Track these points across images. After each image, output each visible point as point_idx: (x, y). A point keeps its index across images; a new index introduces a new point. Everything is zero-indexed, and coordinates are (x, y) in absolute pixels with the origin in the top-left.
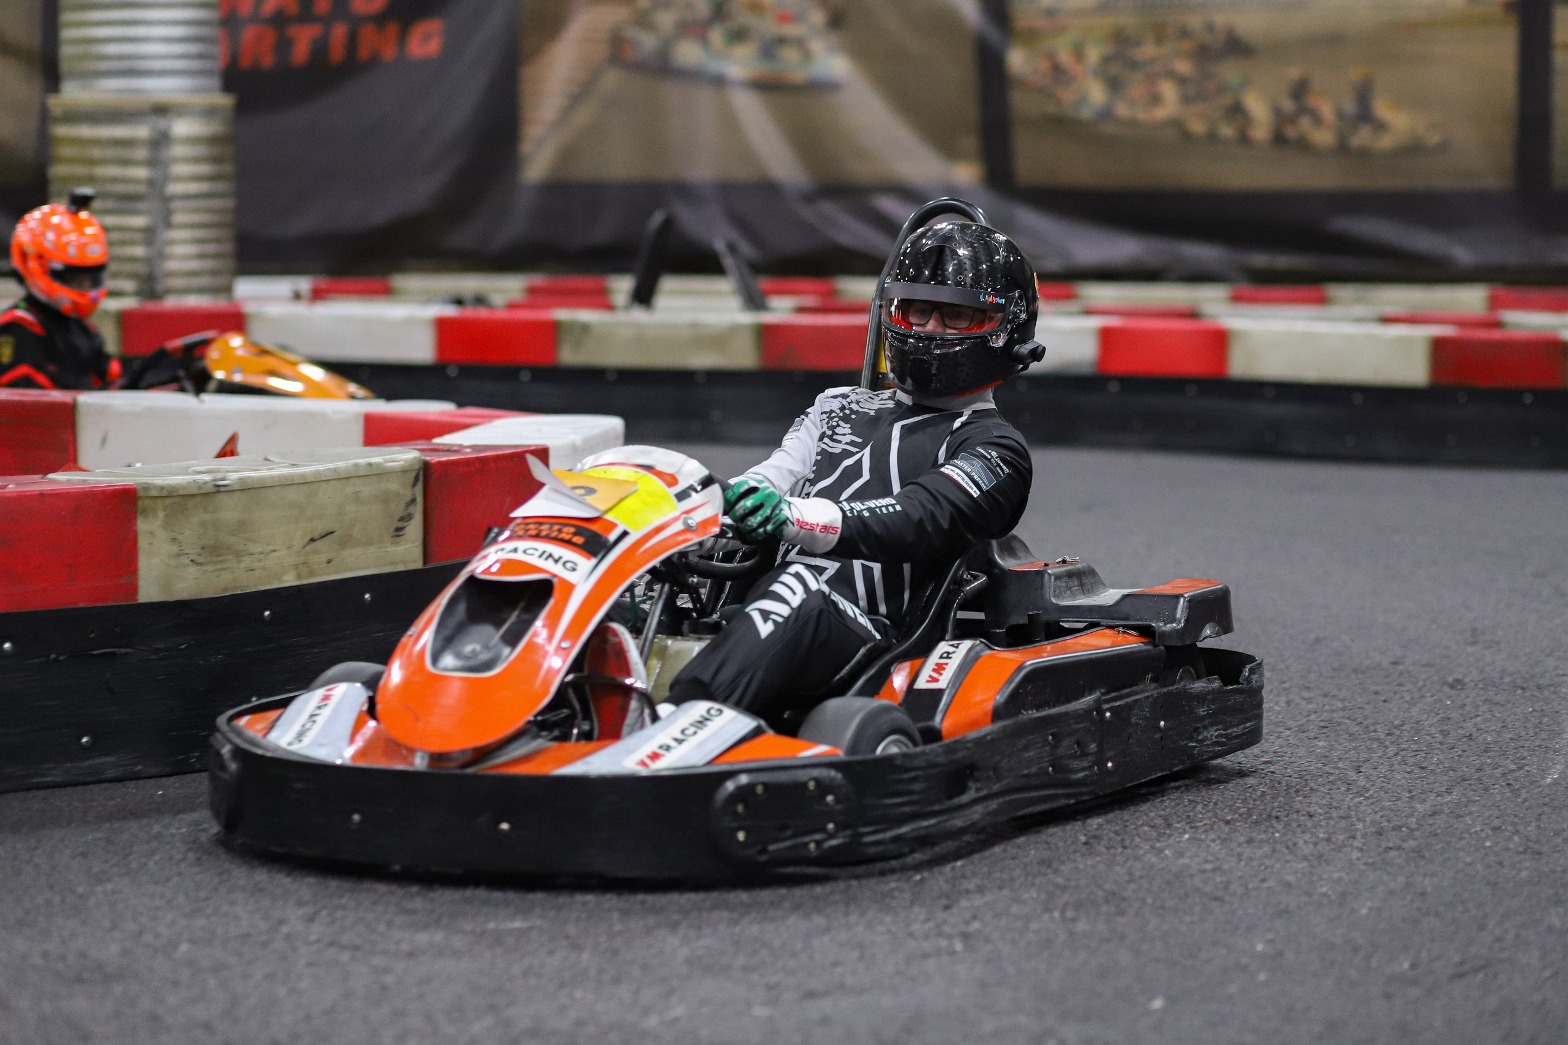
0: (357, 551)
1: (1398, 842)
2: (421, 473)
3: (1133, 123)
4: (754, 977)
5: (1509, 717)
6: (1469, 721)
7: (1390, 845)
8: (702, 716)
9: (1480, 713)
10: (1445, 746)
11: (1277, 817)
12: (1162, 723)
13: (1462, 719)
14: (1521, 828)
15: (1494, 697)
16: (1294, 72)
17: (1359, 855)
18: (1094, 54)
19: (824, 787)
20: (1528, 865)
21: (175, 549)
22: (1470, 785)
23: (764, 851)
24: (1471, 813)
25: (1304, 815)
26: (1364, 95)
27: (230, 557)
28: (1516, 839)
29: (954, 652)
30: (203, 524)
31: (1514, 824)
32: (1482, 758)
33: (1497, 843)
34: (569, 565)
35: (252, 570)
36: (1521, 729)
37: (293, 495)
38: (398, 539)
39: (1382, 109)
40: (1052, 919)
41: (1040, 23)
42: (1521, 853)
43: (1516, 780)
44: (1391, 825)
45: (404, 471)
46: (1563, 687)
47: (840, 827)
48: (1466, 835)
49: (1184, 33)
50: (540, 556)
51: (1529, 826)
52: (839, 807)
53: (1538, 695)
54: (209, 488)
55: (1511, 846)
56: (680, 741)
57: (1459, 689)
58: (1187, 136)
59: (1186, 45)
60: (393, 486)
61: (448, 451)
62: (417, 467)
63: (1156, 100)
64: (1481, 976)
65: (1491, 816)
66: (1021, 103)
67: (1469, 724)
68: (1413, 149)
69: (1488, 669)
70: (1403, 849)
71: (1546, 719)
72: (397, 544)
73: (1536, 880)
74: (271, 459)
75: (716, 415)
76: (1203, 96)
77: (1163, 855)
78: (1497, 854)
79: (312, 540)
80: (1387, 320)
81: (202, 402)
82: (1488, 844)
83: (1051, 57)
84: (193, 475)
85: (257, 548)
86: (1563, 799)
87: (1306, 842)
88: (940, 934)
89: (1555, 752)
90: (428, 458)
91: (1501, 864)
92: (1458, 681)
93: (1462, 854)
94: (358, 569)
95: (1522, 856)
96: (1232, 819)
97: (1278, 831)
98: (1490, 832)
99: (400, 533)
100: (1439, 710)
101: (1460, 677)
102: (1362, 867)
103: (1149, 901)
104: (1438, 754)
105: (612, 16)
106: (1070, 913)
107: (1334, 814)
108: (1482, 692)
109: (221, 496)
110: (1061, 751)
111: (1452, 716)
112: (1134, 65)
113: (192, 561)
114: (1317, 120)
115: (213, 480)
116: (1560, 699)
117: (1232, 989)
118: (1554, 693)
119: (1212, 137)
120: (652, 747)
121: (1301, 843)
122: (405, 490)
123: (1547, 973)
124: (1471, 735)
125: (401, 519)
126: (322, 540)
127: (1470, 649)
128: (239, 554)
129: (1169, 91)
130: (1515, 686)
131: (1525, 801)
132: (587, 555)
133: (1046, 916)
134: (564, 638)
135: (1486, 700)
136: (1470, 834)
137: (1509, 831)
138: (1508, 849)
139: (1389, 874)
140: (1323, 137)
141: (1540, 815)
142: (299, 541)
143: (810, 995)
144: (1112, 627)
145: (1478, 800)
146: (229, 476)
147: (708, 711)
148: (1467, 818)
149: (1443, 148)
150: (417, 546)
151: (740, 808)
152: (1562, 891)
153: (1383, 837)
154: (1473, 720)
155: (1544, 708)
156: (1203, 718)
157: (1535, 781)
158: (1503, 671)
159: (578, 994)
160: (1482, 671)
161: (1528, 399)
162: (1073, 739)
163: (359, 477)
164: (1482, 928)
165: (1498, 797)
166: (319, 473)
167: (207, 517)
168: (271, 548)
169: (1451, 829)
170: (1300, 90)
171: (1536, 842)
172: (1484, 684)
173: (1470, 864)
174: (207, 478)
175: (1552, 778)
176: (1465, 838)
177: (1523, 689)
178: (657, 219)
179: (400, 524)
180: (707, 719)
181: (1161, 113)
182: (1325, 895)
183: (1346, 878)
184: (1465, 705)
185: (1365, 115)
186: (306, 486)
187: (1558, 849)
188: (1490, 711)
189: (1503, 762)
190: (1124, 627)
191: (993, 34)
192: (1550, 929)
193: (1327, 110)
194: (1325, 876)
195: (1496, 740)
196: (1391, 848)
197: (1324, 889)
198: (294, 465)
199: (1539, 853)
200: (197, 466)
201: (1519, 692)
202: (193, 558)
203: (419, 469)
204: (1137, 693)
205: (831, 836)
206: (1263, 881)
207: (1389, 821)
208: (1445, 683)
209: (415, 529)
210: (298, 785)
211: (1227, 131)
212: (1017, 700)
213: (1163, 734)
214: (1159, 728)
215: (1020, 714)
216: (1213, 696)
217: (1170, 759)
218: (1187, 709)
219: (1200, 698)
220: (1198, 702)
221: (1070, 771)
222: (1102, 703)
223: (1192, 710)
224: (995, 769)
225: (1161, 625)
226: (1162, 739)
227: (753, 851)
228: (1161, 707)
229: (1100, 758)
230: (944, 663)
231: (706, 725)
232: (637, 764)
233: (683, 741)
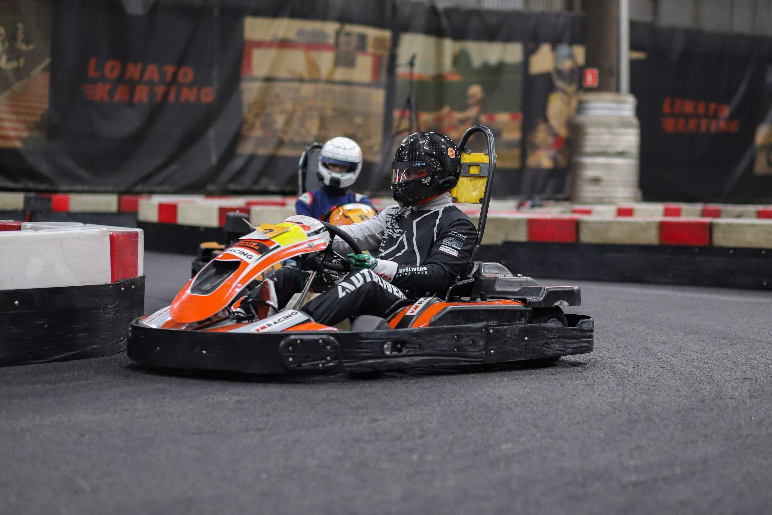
8: (289, 315)
12: (526, 338)
19: (326, 342)
23: (299, 366)
29: (423, 302)
34: (249, 257)
47: (333, 359)
50: (239, 253)
52: (332, 351)
56: (275, 323)
110: (462, 342)
120: (264, 325)
132: (258, 253)
134: (239, 283)
144: (510, 299)
147: (292, 314)
151: (291, 348)
156: (551, 339)
162: (469, 338)
180: (290, 316)
190: (515, 299)
204: (514, 325)
205: (329, 362)
210: (142, 337)
212: (442, 320)
213: (526, 343)
214: (524, 340)
215: (443, 325)
216: (557, 330)
217: (530, 353)
218: (541, 334)
219: (550, 330)
220: (548, 332)
221: (468, 352)
222: (489, 326)
223: (544, 335)
224: (419, 345)
225: (531, 299)
226: (526, 345)
227: (295, 365)
228: (525, 332)
229: (486, 348)
230: (419, 306)
231: (288, 318)
232: (256, 330)
233: (277, 323)
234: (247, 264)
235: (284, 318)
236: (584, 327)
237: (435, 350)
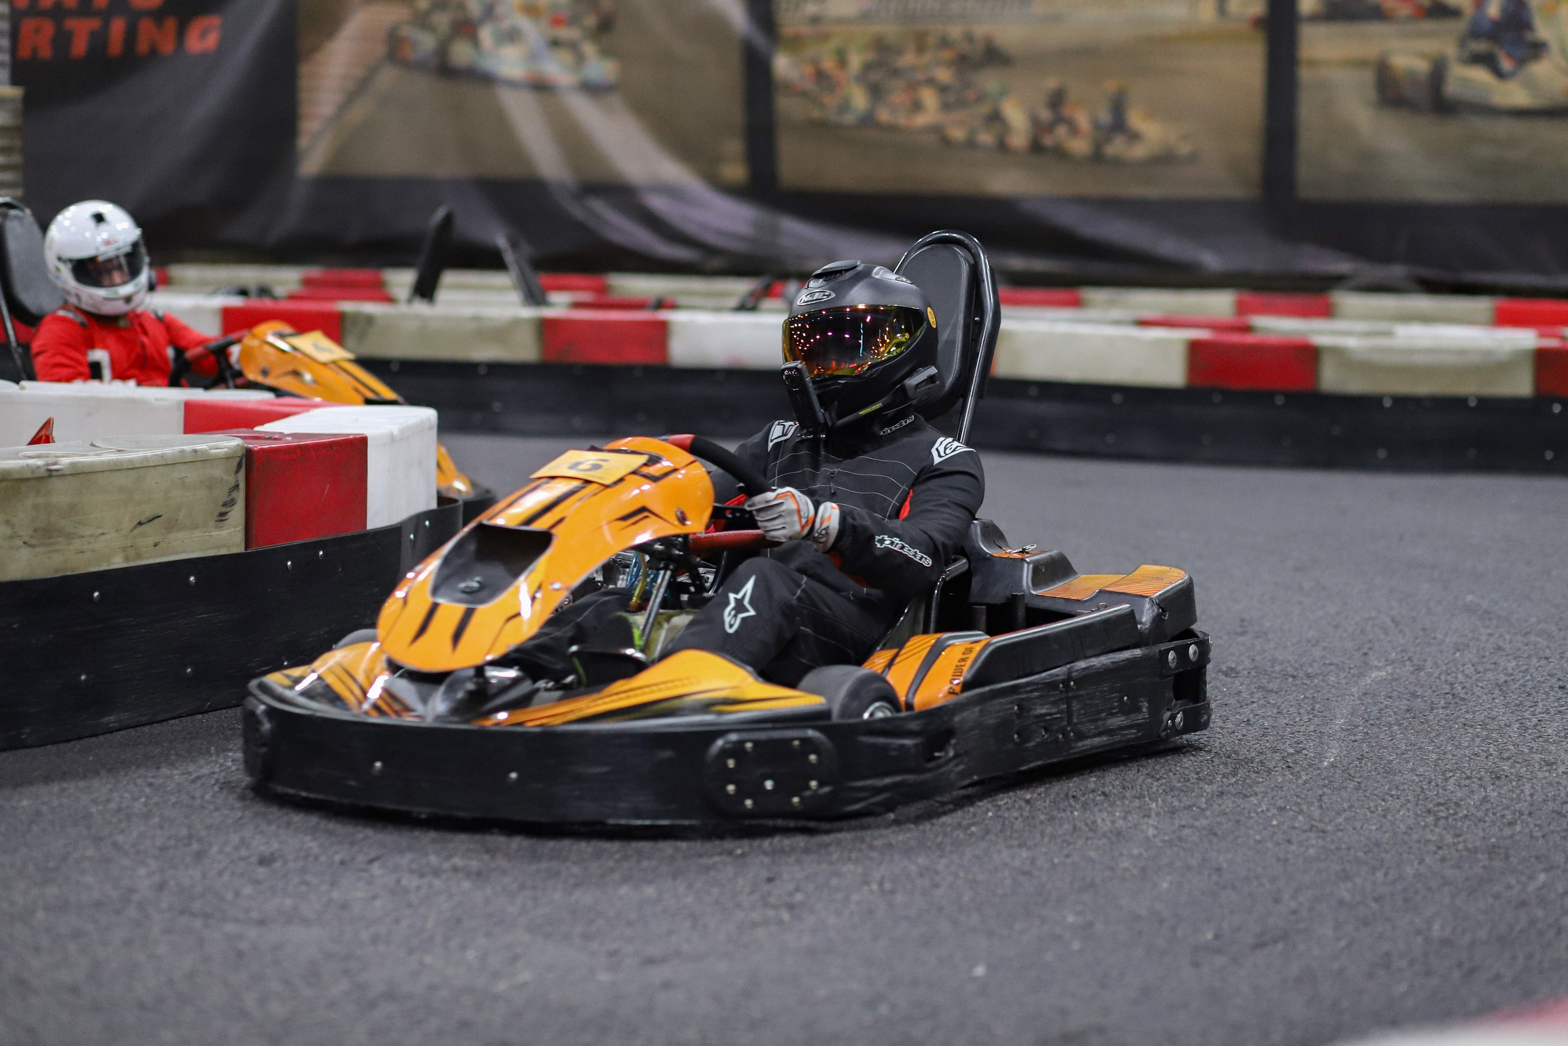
0: (182, 535)
1: (1191, 821)
2: (244, 460)
3: (893, 128)
4: (594, 946)
5: (1283, 703)
6: (1245, 707)
7: (1183, 823)
9: (1256, 700)
10: (1226, 731)
11: (1074, 797)
13: (1239, 706)
14: (1305, 808)
15: (1266, 685)
16: (1052, 83)
17: (1155, 832)
18: (856, 61)
20: (1314, 842)
21: (8, 531)
22: (1253, 767)
24: (1256, 794)
25: (1099, 795)
26: (1118, 107)
27: (60, 539)
28: (1301, 818)
30: (36, 507)
31: (1298, 804)
32: (1261, 742)
33: (1283, 823)
35: (82, 552)
36: (1295, 714)
37: (121, 480)
38: (221, 524)
39: (1136, 120)
40: (872, 892)
41: (805, 30)
42: (1306, 831)
43: (1295, 762)
44: (1182, 805)
45: (228, 458)
46: (1332, 675)
48: (1253, 815)
49: (945, 43)
51: (1312, 806)
53: (1309, 682)
54: (42, 473)
55: (1297, 825)
57: (1234, 677)
58: (946, 142)
59: (947, 55)
60: (218, 472)
61: (270, 439)
62: (240, 454)
63: (917, 106)
64: (1280, 946)
65: (1275, 796)
66: (786, 106)
67: (1246, 710)
68: (1165, 159)
69: (1257, 658)
70: (1196, 827)
71: (1318, 706)
72: (220, 528)
73: (1323, 856)
74: (98, 445)
75: (497, 406)
76: (962, 103)
77: (969, 832)
78: (1284, 833)
79: (140, 524)
80: (1143, 323)
81: (23, 388)
82: (1275, 823)
83: (816, 63)
84: (25, 459)
85: (87, 531)
86: (1341, 781)
87: (1103, 820)
88: (766, 905)
89: (1329, 737)
90: (250, 446)
91: (1289, 842)
92: (1231, 669)
93: (1251, 832)
94: (184, 552)
95: (1308, 834)
96: (1031, 798)
97: (1076, 810)
98: (1275, 811)
99: (223, 518)
100: (1216, 697)
101: (1233, 666)
102: (1161, 844)
103: (962, 874)
104: (1219, 739)
105: (392, 15)
106: (888, 886)
107: (1128, 794)
108: (1255, 680)
109: (53, 480)
111: (1230, 702)
112: (896, 73)
113: (25, 543)
114: (1074, 130)
115: (45, 465)
116: (1330, 687)
117: (1049, 957)
118: (1324, 681)
119: (971, 144)
121: (1099, 821)
122: (227, 476)
123: (1343, 943)
124: (1248, 720)
125: (225, 505)
126: (151, 523)
127: (1241, 639)
128: (70, 537)
129: (929, 98)
130: (1286, 675)
131: (1305, 783)
133: (865, 888)
135: (1259, 688)
136: (1256, 812)
137: (1292, 810)
138: (1294, 828)
139: (1184, 849)
140: (1080, 146)
141: (1320, 796)
142: (127, 524)
143: (650, 961)
145: (1262, 782)
146: (60, 461)
148: (1253, 799)
149: (1193, 158)
150: (239, 531)
152: (1348, 867)
153: (1176, 816)
154: (1249, 707)
155: (1316, 695)
157: (1313, 764)
158: (1274, 661)
159: (428, 959)
160: (1253, 660)
161: (1279, 401)
163: (185, 463)
164: (1277, 901)
165: (1280, 779)
166: (146, 458)
167: (40, 500)
168: (100, 531)
169: (1239, 809)
170: (1056, 100)
171: (1320, 821)
172: (1256, 672)
173: (1260, 842)
174: (40, 462)
175: (1329, 762)
176: (1253, 817)
177: (1293, 677)
178: (440, 214)
179: (224, 510)
181: (921, 120)
182: (1126, 869)
183: (1145, 854)
184: (1240, 692)
185: (1119, 125)
186: (135, 471)
187: (1341, 827)
188: (1265, 698)
189: (1281, 746)
191: (760, 41)
192: (1341, 902)
193: (1083, 120)
194: (1125, 852)
195: (1273, 725)
196: (1184, 827)
197: (1126, 865)
198: (120, 451)
199: (1324, 832)
200: (27, 451)
201: (1290, 680)
202: (26, 539)
203: (243, 455)
206: (1067, 856)
207: (1180, 801)
208: (1220, 671)
209: (237, 514)
211: (986, 138)
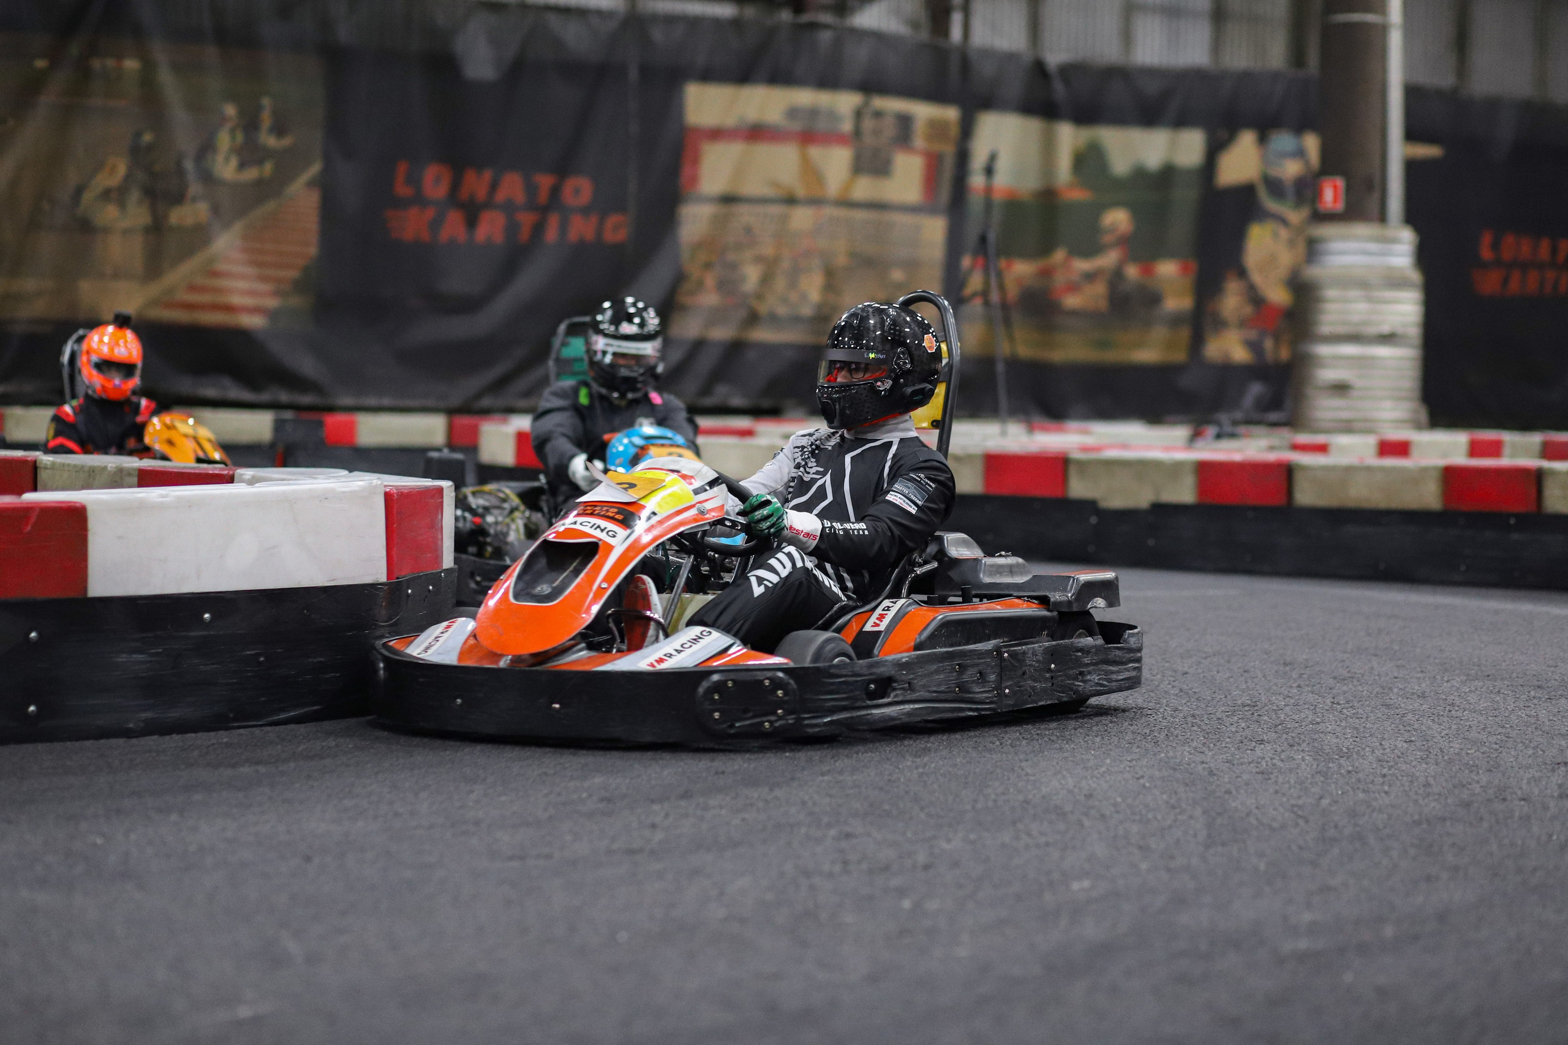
8: (697, 636)
12: (1053, 666)
19: (777, 684)
23: (732, 726)
34: (610, 533)
47: (788, 712)
50: (591, 527)
52: (786, 698)
56: (679, 652)
110: (966, 677)
120: (660, 654)
132: (623, 526)
134: (604, 580)
144: (1019, 597)
147: (701, 633)
151: (716, 696)
156: (1087, 665)
162: (976, 669)
180: (700, 638)
190: (1028, 597)
204: (1033, 643)
205: (780, 718)
210: (421, 680)
212: (933, 639)
213: (1053, 674)
214: (1050, 670)
215: (936, 648)
216: (1096, 650)
217: (1059, 692)
218: (1074, 657)
219: (1085, 651)
220: (1083, 654)
221: (974, 693)
222: (1001, 647)
223: (1078, 659)
224: (909, 683)
225: (1056, 597)
226: (1052, 677)
227: (725, 726)
228: (1052, 654)
229: (999, 688)
230: (886, 614)
231: (698, 642)
232: (648, 665)
233: (682, 651)
234: (610, 548)
235: (689, 641)
236: (1132, 643)
237: (929, 691)
